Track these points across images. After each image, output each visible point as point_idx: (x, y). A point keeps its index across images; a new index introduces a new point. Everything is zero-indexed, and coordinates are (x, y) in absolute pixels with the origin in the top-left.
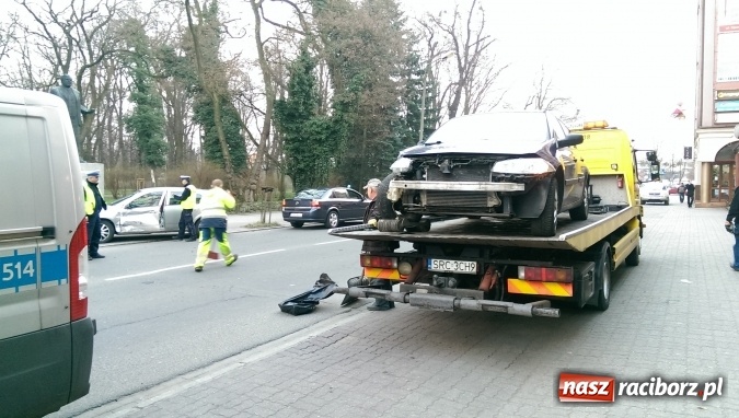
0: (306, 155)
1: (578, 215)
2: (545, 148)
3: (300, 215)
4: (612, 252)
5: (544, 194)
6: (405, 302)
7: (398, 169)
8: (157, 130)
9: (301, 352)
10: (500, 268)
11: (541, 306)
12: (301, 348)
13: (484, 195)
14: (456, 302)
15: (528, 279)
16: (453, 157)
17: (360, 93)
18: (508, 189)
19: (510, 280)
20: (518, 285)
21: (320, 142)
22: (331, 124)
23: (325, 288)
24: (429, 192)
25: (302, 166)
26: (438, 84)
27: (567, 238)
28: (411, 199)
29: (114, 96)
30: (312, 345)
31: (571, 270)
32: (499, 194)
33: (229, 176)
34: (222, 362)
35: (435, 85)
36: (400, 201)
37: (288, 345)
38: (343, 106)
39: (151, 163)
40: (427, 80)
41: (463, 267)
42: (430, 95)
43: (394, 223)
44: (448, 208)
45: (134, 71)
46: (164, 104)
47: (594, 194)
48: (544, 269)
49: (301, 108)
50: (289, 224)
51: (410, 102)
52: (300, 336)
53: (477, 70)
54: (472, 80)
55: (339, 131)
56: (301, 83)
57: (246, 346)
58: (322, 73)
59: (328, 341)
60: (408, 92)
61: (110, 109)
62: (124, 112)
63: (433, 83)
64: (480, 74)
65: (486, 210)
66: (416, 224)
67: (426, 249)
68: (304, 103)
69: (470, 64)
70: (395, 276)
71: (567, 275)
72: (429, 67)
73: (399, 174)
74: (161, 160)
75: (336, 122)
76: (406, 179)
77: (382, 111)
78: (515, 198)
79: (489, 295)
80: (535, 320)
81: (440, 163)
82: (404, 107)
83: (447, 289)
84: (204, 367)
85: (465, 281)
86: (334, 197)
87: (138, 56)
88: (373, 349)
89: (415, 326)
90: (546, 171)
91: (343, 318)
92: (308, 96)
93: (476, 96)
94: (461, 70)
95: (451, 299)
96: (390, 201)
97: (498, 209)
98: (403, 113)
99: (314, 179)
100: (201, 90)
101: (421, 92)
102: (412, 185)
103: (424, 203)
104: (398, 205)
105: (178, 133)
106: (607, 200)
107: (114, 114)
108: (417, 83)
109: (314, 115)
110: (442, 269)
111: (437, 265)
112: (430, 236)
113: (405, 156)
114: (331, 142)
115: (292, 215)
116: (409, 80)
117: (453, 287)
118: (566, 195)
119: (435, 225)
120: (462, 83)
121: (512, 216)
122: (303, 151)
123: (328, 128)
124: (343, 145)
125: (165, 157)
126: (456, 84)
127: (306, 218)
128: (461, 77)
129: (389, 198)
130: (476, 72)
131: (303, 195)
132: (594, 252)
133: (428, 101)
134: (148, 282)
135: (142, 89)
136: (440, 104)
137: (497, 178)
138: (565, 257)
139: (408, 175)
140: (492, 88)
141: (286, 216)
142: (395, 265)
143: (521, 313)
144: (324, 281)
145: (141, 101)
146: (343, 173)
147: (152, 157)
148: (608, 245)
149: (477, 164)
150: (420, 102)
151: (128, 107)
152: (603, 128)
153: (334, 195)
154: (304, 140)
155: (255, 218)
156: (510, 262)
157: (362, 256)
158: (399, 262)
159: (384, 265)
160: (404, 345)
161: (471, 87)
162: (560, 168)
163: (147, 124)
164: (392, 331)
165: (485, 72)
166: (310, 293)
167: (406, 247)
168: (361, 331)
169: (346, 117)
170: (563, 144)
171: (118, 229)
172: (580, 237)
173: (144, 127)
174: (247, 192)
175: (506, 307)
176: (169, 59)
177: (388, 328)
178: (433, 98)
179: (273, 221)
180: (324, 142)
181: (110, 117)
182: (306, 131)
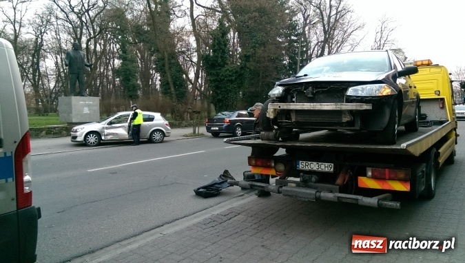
0: (223, 89)
1: (411, 128)
2: (388, 77)
3: (217, 128)
4: (438, 155)
5: (387, 111)
6: (279, 192)
7: (274, 94)
8: (134, 76)
9: (204, 227)
10: (352, 168)
11: (385, 199)
12: (205, 223)
13: (339, 113)
14: (318, 194)
15: (374, 177)
16: (316, 84)
17: (256, 49)
18: (359, 108)
19: (360, 178)
20: (368, 182)
21: (231, 81)
22: (239, 70)
23: (227, 180)
24: (298, 112)
25: (220, 97)
26: (310, 42)
27: (408, 146)
28: (284, 117)
29: (110, 57)
30: (213, 222)
31: (409, 171)
32: (351, 112)
33: (175, 104)
35: (307, 42)
36: (276, 118)
37: (196, 220)
38: (246, 58)
39: (131, 97)
40: (303, 39)
41: (323, 167)
42: (304, 49)
43: (272, 134)
44: (311, 124)
45: (120, 41)
46: (139, 61)
47: (422, 112)
48: (387, 170)
49: (220, 60)
50: (210, 134)
51: (291, 54)
52: (206, 213)
54: (333, 39)
55: (243, 74)
56: (219, 44)
57: (167, 220)
58: (232, 36)
59: (225, 218)
60: (289, 48)
61: (107, 65)
62: (116, 66)
63: (306, 41)
64: (338, 35)
65: (341, 124)
66: (288, 135)
67: (296, 154)
68: (221, 57)
69: (331, 29)
70: (273, 172)
71: (406, 175)
72: (304, 31)
73: (275, 98)
74: (136, 95)
75: (242, 68)
76: (280, 102)
77: (273, 60)
78: (364, 115)
79: (343, 189)
80: (380, 209)
81: (305, 89)
82: (287, 58)
83: (310, 184)
84: (135, 236)
85: (323, 177)
86: (239, 117)
87: (122, 31)
88: (256, 226)
89: (288, 208)
90: (389, 94)
91: (238, 201)
92: (224, 52)
93: (335, 49)
94: (325, 32)
95: (313, 192)
96: (268, 118)
97: (350, 124)
98: (286, 61)
99: (228, 105)
100: (158, 51)
101: (298, 48)
102: (284, 106)
103: (293, 120)
104: (275, 121)
105: (147, 77)
106: (431, 117)
107: (110, 68)
108: (296, 41)
109: (227, 64)
110: (307, 168)
111: (303, 165)
112: (298, 144)
113: (280, 85)
114: (238, 81)
115: (212, 128)
116: (290, 40)
117: (315, 182)
118: (403, 113)
119: (302, 136)
120: (326, 41)
121: (361, 129)
122: (221, 88)
123: (236, 72)
124: (246, 84)
125: (139, 93)
126: (321, 42)
127: (221, 130)
128: (325, 37)
129: (268, 116)
130: (336, 33)
131: (220, 115)
132: (426, 155)
133: (302, 55)
134: (114, 172)
135: (124, 52)
136: (311, 55)
137: (350, 100)
138: (405, 162)
139: (281, 99)
140: (346, 43)
141: (208, 129)
142: (273, 165)
143: (369, 205)
144: (226, 174)
145: (124, 59)
146: (247, 102)
147: (131, 93)
148: (435, 150)
149: (335, 90)
150: (297, 54)
151: (118, 63)
152: (428, 65)
153: (239, 115)
154: (221, 80)
155: (189, 131)
156: (359, 164)
157: (249, 158)
158: (275, 163)
159: (265, 165)
160: (279, 223)
161: (332, 44)
162: (400, 91)
163: (128, 73)
164: (271, 212)
165: (342, 33)
166: (216, 184)
167: (281, 152)
168: (249, 211)
169: (248, 64)
170: (402, 74)
171: (103, 138)
172: (415, 145)
173: (125, 74)
174: (186, 113)
175: (357, 200)
176: (138, 31)
177: (268, 209)
178: (306, 52)
179: (200, 132)
180: (234, 81)
181: (107, 69)
182: (223, 75)
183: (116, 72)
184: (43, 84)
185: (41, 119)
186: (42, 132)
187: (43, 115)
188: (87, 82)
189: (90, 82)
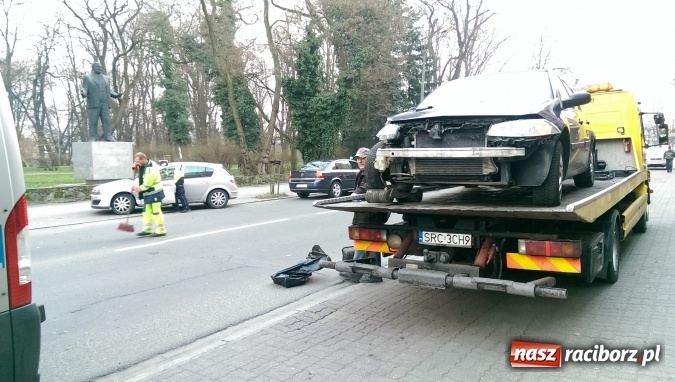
0: (314, 129)
1: (584, 182)
2: (547, 109)
3: (305, 186)
4: (621, 220)
5: (547, 159)
6: (394, 278)
7: (384, 136)
8: (183, 111)
9: (286, 329)
10: (498, 241)
11: (545, 285)
12: (287, 324)
13: (478, 161)
14: (449, 279)
15: (530, 254)
16: (444, 121)
17: (361, 70)
18: (506, 155)
19: (508, 254)
20: (519, 260)
21: (325, 117)
22: (336, 100)
23: (318, 260)
24: (419, 161)
25: (309, 140)
26: (439, 59)
27: (576, 208)
28: (399, 168)
29: (147, 83)
30: (298, 322)
31: (580, 244)
32: (495, 160)
33: (244, 151)
34: (205, 339)
36: (387, 171)
37: (274, 321)
38: (347, 82)
39: (179, 141)
40: (428, 55)
41: (456, 240)
42: (431, 69)
43: (382, 193)
44: (440, 177)
45: (162, 59)
46: (191, 89)
47: (600, 158)
48: (548, 243)
49: (308, 86)
50: (296, 194)
51: (411, 76)
52: (288, 310)
53: (476, 44)
54: (472, 53)
55: (343, 106)
56: (307, 62)
57: (232, 321)
58: (326, 50)
59: (316, 317)
60: (409, 67)
61: (143, 94)
62: (156, 97)
63: (433, 58)
64: (479, 47)
65: (481, 178)
66: (407, 194)
67: (416, 222)
68: (311, 81)
69: (469, 39)
70: (384, 248)
71: (575, 249)
72: (430, 43)
73: (386, 142)
74: (187, 139)
75: (340, 97)
76: (393, 146)
77: (385, 86)
78: (514, 164)
79: (485, 272)
80: (538, 299)
81: (429, 128)
82: (406, 82)
83: (438, 264)
84: (186, 344)
85: (459, 255)
86: (337, 168)
87: (165, 46)
88: (361, 327)
89: (407, 301)
90: (550, 133)
91: (334, 291)
92: (314, 74)
93: (475, 69)
94: (461, 44)
95: (442, 275)
96: (378, 170)
97: (495, 177)
98: (405, 87)
99: (321, 152)
100: (218, 73)
101: (421, 67)
102: (400, 153)
103: (413, 172)
104: (386, 174)
105: (201, 112)
106: (612, 166)
107: (148, 99)
108: (418, 58)
109: (319, 92)
110: (433, 242)
111: (428, 238)
112: (420, 207)
113: (392, 123)
114: (336, 116)
115: (298, 186)
116: (410, 55)
117: (445, 262)
118: (570, 161)
119: (427, 195)
120: (462, 56)
121: (511, 184)
122: (311, 127)
123: (332, 104)
124: (347, 120)
126: (456, 58)
127: (311, 188)
128: (461, 51)
129: (376, 167)
130: (475, 47)
131: (310, 167)
132: (603, 222)
133: (428, 75)
134: (154, 252)
135: (168, 76)
136: (441, 77)
137: (494, 143)
138: (571, 229)
139: (396, 142)
140: (491, 60)
141: (293, 187)
142: (385, 237)
143: (522, 294)
144: (317, 253)
145: (169, 87)
146: (348, 146)
147: (179, 136)
148: (617, 213)
149: (471, 128)
150: (420, 76)
151: (159, 92)
152: (607, 90)
154: (311, 116)
155: (265, 190)
156: (508, 234)
157: (350, 228)
158: (388, 235)
159: (373, 238)
160: (395, 322)
161: (471, 61)
162: (565, 130)
163: (174, 106)
164: (383, 307)
165: (484, 45)
166: (303, 265)
167: (395, 219)
168: (351, 305)
169: (349, 93)
170: (568, 104)
172: (586, 206)
173: (171, 109)
174: (260, 164)
175: (505, 286)
176: (188, 46)
177: (379, 302)
178: (434, 72)
179: (281, 192)
180: (329, 117)
181: (144, 101)
182: (313, 108)
183: (158, 106)
184: (50, 125)
185: (47, 176)
186: (48, 194)
187: (50, 170)
188: (114, 120)
189: (118, 120)
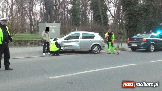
3: (137, 45)
8: (78, 13)
21: (140, 14)
25: (131, 25)
29: (66, 4)
39: (76, 25)
50: (130, 49)
55: (149, 9)
61: (65, 8)
62: (69, 8)
74: (79, 24)
86: (152, 37)
114: (145, 14)
115: (132, 45)
122: (132, 19)
123: (144, 8)
125: (80, 23)
127: (139, 47)
141: (129, 45)
145: (74, 4)
147: (76, 23)
154: (133, 14)
163: (75, 11)
179: (122, 47)
180: (142, 14)
181: (65, 11)
182: (134, 10)
183: (69, 11)
184: (34, 18)
185: (31, 35)
186: (28, 43)
187: (33, 34)
188: (55, 16)
189: (56, 16)
